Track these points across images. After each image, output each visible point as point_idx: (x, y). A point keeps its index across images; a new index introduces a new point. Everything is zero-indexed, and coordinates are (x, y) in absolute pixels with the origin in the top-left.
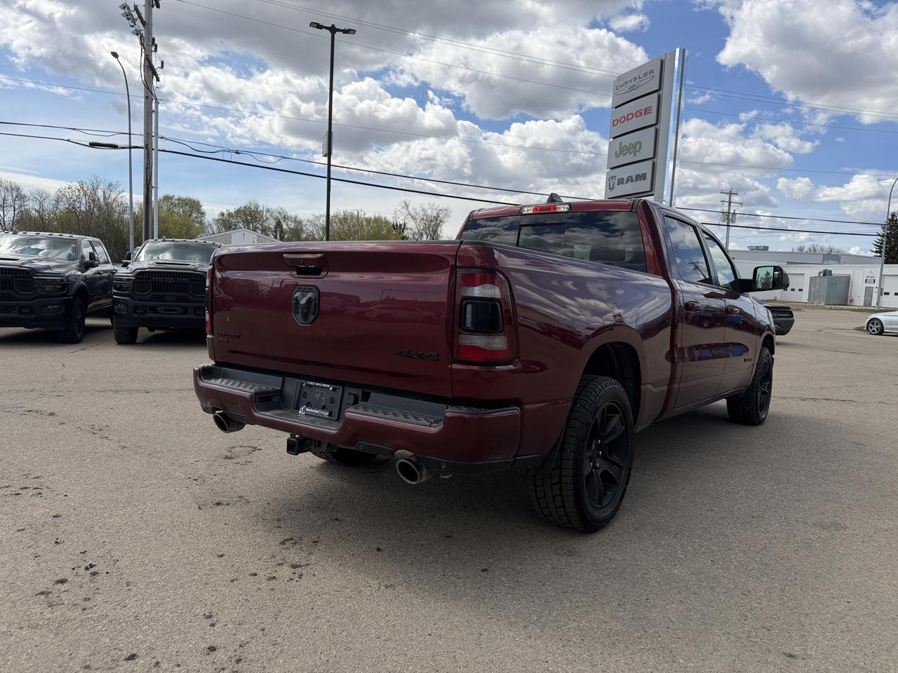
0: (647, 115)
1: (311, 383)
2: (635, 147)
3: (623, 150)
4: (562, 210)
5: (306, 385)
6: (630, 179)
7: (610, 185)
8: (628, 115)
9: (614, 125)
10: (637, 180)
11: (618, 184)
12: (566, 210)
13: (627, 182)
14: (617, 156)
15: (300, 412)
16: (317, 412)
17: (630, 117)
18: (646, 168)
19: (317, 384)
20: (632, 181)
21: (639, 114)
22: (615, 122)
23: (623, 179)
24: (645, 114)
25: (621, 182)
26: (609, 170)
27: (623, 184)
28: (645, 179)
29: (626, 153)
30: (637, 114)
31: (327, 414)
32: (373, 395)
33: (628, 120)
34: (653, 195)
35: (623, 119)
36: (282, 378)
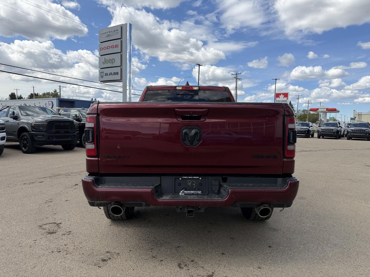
0: (116, 48)
1: (185, 177)
2: (112, 61)
3: (106, 61)
4: (196, 89)
5: (182, 179)
6: (110, 74)
7: (101, 76)
8: (107, 47)
9: (101, 50)
10: (114, 75)
11: (105, 75)
12: (197, 89)
13: (109, 75)
14: (104, 63)
15: (180, 194)
16: (193, 192)
17: (109, 47)
18: (118, 70)
19: (189, 177)
20: (112, 75)
21: (113, 47)
22: (101, 49)
23: (108, 74)
24: (116, 47)
25: (106, 74)
26: (100, 69)
27: (107, 75)
28: (118, 74)
29: (108, 63)
30: (112, 47)
31: (201, 192)
32: (229, 179)
33: (107, 49)
34: (122, 81)
35: (105, 48)
36: (160, 177)
